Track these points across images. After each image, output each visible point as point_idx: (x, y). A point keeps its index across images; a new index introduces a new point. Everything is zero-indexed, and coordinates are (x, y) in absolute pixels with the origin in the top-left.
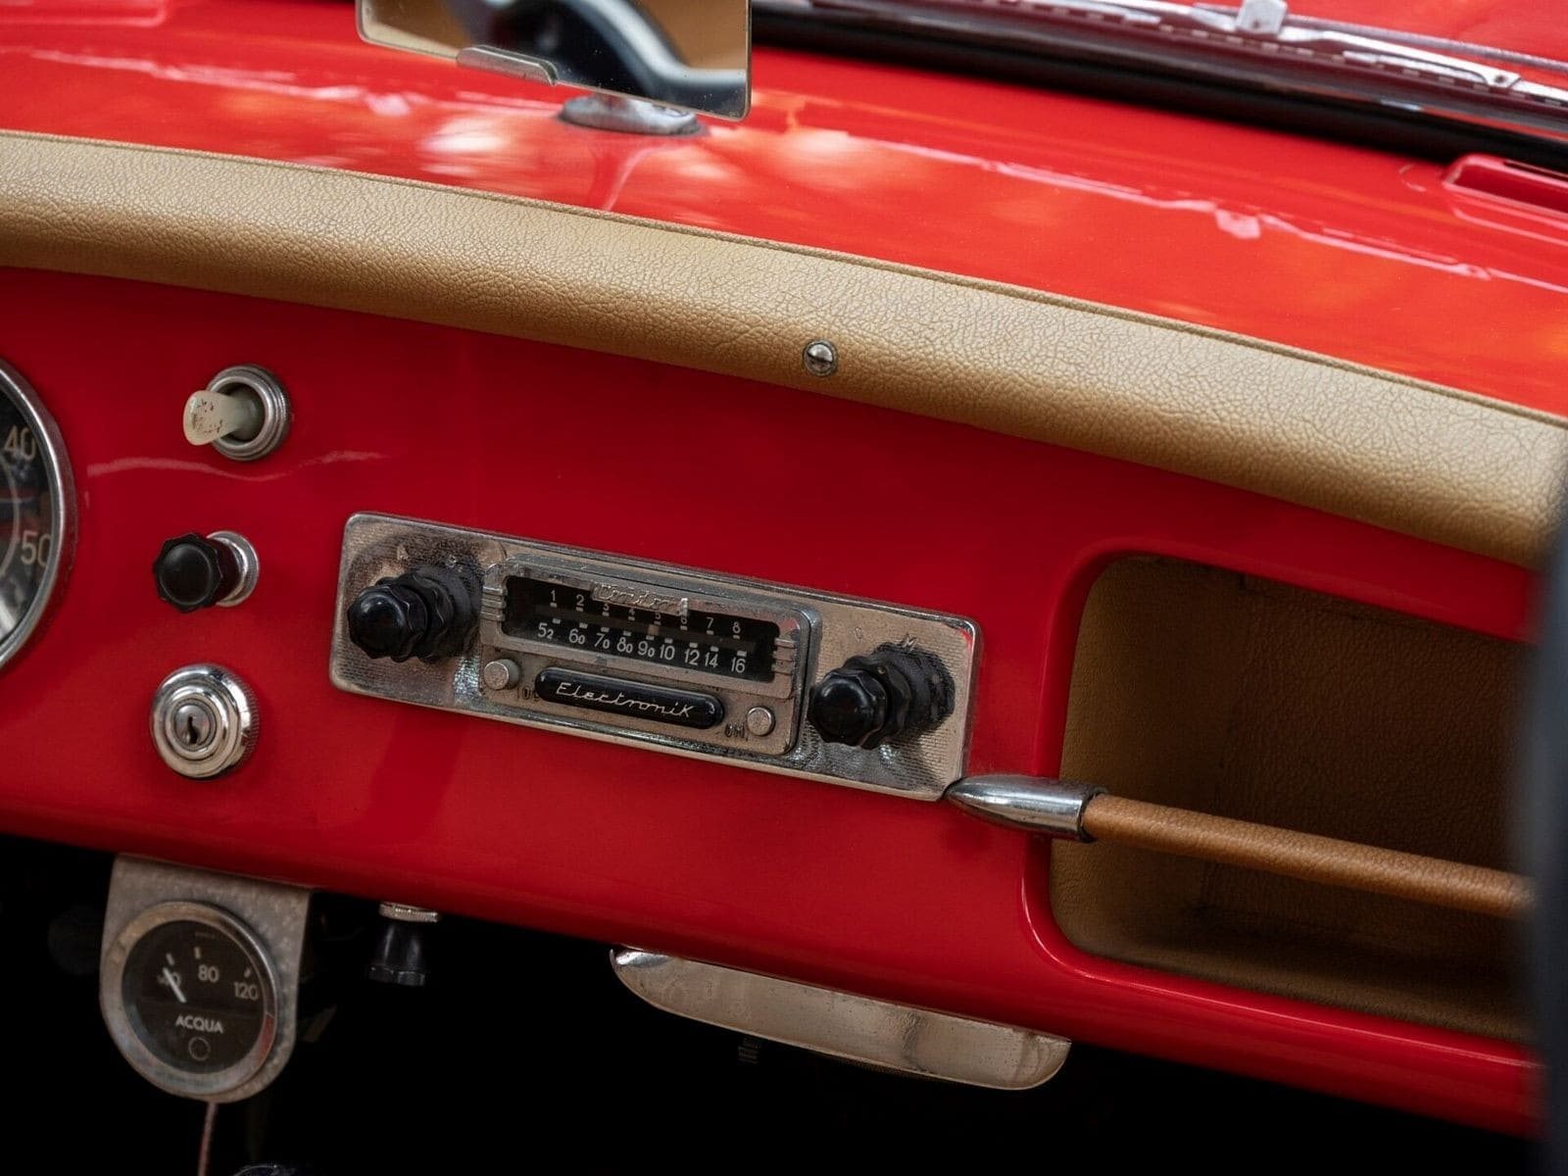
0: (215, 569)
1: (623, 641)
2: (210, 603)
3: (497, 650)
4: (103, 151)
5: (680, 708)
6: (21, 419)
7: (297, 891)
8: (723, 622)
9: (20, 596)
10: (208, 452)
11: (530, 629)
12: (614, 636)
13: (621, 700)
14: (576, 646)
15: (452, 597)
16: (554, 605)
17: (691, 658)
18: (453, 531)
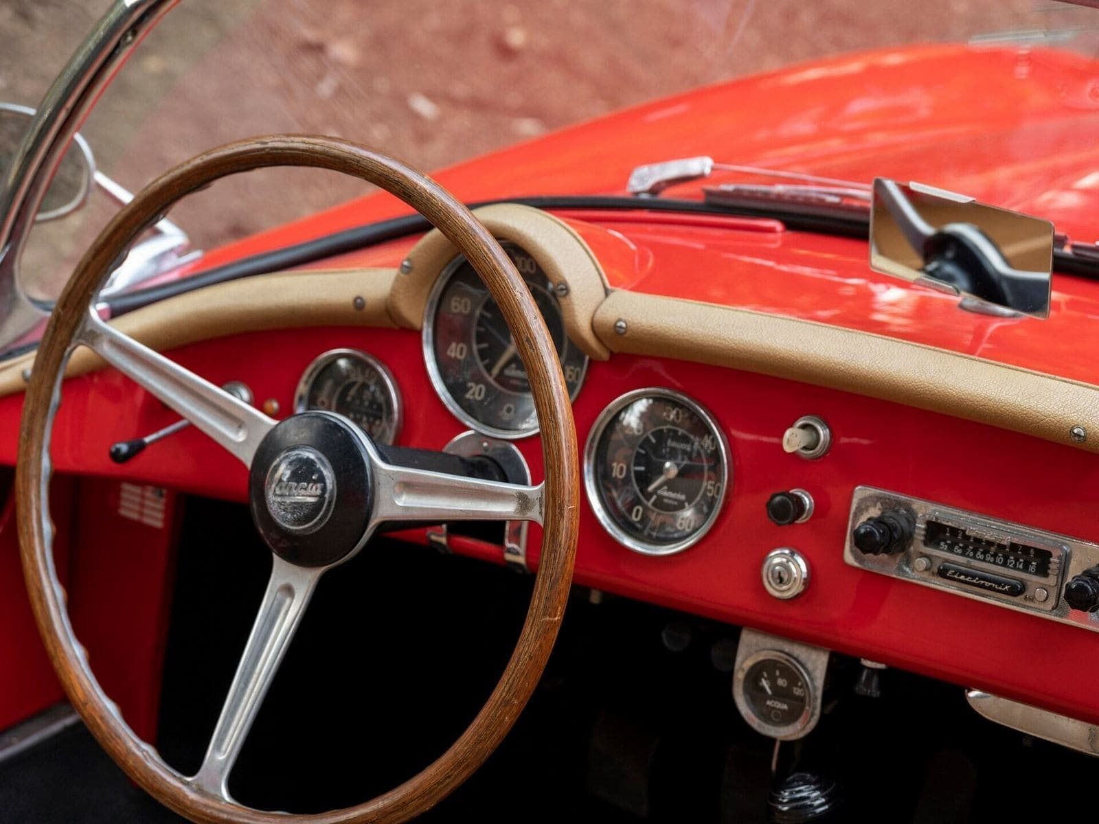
0: (794, 508)
1: (979, 553)
2: (792, 522)
3: (921, 553)
4: (752, 316)
5: (1003, 587)
6: (709, 432)
7: (825, 651)
8: (1026, 549)
9: (705, 509)
10: (794, 455)
11: (937, 546)
12: (975, 551)
13: (977, 581)
14: (957, 554)
15: (901, 527)
16: (948, 534)
17: (1010, 563)
18: (902, 497)
